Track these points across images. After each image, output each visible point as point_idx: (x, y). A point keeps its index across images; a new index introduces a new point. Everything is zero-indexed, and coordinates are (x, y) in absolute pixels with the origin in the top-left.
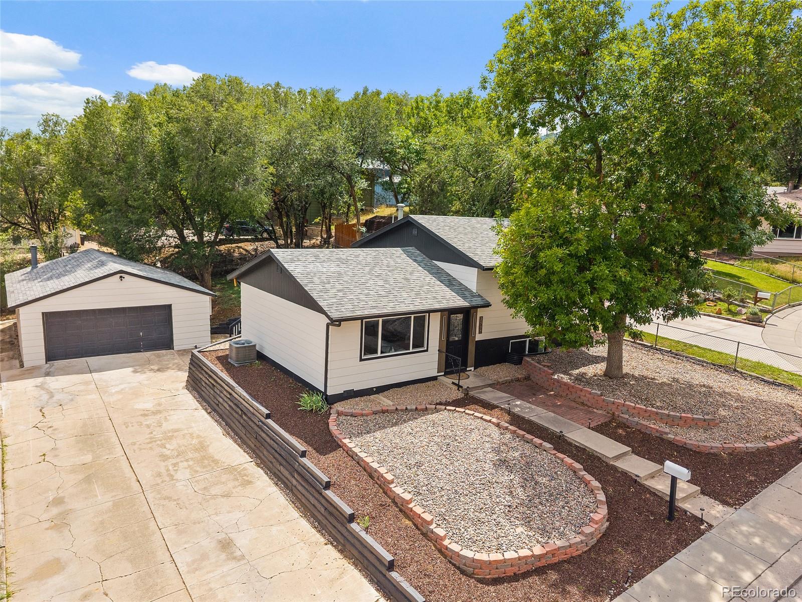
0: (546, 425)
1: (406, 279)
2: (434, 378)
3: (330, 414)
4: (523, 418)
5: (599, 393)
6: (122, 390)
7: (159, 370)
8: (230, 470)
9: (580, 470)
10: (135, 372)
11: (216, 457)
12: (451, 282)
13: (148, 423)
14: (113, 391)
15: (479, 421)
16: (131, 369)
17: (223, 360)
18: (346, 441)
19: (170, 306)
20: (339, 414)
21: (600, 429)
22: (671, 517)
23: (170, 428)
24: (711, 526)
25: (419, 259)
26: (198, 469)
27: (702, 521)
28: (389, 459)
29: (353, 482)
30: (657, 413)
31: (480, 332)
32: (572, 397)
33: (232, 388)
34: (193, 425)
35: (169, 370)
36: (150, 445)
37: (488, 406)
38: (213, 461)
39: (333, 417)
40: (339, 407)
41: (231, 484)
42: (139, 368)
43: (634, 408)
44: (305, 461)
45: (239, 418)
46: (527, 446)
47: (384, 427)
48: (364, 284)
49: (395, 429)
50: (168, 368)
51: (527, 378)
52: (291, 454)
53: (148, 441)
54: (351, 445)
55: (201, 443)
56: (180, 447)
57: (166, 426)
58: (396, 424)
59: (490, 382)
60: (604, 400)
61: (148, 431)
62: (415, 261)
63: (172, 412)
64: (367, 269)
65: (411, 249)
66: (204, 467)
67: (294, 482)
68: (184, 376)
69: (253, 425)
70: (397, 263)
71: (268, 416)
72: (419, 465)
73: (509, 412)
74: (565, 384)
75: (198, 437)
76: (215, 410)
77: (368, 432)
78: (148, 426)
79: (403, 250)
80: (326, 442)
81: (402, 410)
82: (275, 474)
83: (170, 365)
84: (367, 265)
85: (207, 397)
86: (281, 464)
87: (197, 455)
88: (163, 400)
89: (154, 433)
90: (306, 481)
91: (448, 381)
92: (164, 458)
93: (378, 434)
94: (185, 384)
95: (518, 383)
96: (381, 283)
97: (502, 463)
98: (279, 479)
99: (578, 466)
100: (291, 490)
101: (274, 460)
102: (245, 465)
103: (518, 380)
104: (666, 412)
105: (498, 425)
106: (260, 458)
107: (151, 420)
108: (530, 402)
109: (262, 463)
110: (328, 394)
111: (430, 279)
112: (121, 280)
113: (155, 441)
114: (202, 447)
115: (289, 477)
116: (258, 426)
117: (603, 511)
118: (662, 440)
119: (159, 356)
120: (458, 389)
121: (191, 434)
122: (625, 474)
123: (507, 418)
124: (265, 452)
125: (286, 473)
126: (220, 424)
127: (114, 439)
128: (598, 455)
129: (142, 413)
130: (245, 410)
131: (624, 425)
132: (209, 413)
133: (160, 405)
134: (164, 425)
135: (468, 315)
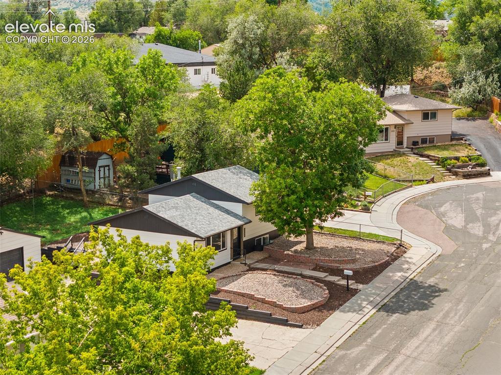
0: (293, 271)
1: (209, 213)
2: (229, 263)
4: (282, 271)
12: (228, 212)
15: (265, 274)
18: (223, 288)
21: (314, 269)
22: (348, 290)
24: (360, 290)
25: (203, 200)
30: (334, 260)
31: (245, 236)
37: (264, 269)
43: (325, 260)
46: (291, 278)
51: (270, 256)
54: (227, 289)
58: (234, 281)
59: (255, 261)
60: (311, 259)
65: (193, 194)
70: (196, 204)
74: (292, 255)
91: (237, 263)
99: (313, 281)
103: (266, 258)
105: (274, 274)
108: (280, 265)
117: (327, 292)
120: (245, 265)
122: (329, 281)
123: (275, 271)
131: (322, 267)
135: (240, 228)
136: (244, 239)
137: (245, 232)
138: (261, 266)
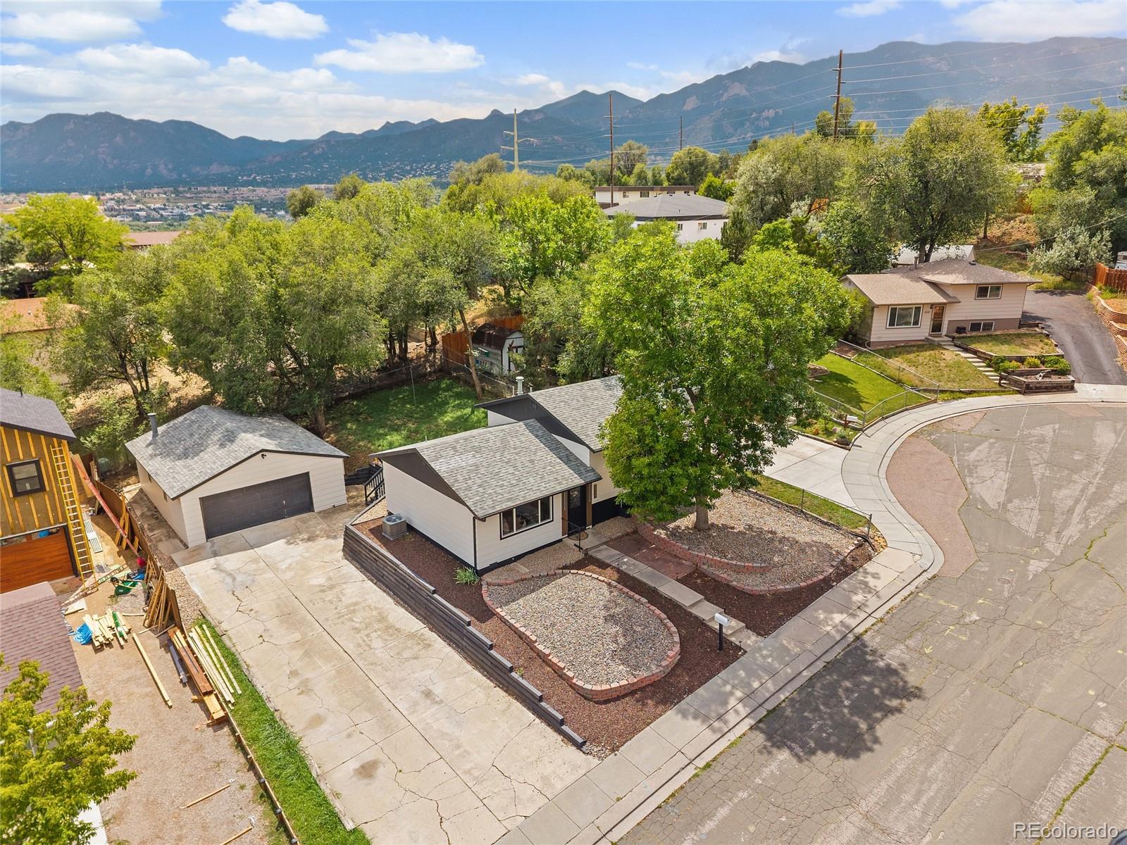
3: (481, 585)
4: (629, 575)
5: (687, 547)
6: (290, 565)
7: (309, 539)
8: (412, 636)
10: (289, 543)
11: (397, 626)
13: (329, 599)
14: (283, 567)
16: (283, 541)
17: (377, 532)
19: (307, 474)
20: (488, 584)
21: (686, 581)
22: (721, 648)
23: (351, 601)
24: (745, 652)
26: (387, 638)
27: (740, 649)
31: (595, 497)
32: (668, 551)
33: (397, 566)
34: (367, 597)
35: (319, 539)
36: (340, 620)
38: (396, 630)
39: (484, 588)
40: (487, 578)
41: (416, 648)
42: (291, 537)
44: (470, 628)
45: (408, 591)
47: (525, 595)
49: (533, 595)
50: (317, 536)
51: (635, 532)
52: (459, 623)
53: (337, 616)
55: (380, 614)
56: (365, 619)
57: (347, 600)
61: (333, 607)
62: (537, 436)
63: (344, 586)
65: (532, 421)
66: (391, 635)
67: (464, 643)
69: (421, 598)
70: (521, 441)
71: (434, 592)
73: (618, 571)
74: (663, 539)
75: (376, 608)
76: (379, 580)
77: (514, 601)
78: (331, 602)
79: (526, 425)
80: (484, 611)
81: (537, 577)
82: (446, 637)
83: (318, 533)
85: (369, 568)
86: (451, 630)
87: (381, 626)
88: (331, 574)
89: (339, 608)
90: (474, 643)
92: (357, 630)
93: (521, 601)
94: (341, 554)
95: (628, 537)
98: (451, 641)
100: (462, 649)
101: (445, 627)
102: (422, 631)
106: (432, 624)
107: (330, 595)
109: (434, 628)
110: (478, 569)
112: (264, 458)
113: (343, 616)
114: (382, 618)
115: (459, 639)
116: (427, 599)
117: (677, 648)
118: (728, 585)
119: (304, 522)
121: (369, 607)
122: (696, 618)
124: (436, 620)
125: (457, 637)
126: (388, 594)
127: (309, 617)
128: (679, 603)
129: (319, 589)
130: (412, 584)
131: (703, 575)
132: (375, 584)
133: (330, 579)
134: (343, 599)
136: (594, 501)
137: (595, 491)
138: (605, 554)
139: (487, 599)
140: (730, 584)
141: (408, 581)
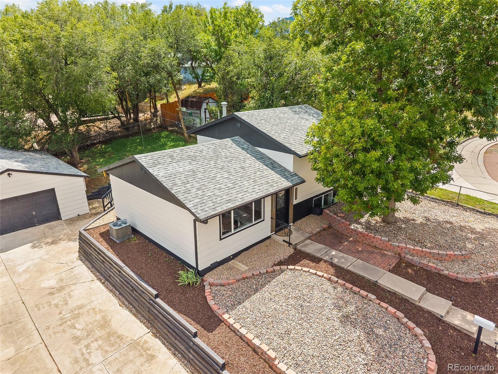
0: (362, 274)
1: (243, 168)
2: (269, 237)
3: (204, 286)
4: (343, 268)
5: (387, 239)
6: (28, 268)
7: (53, 243)
8: (135, 345)
9: (403, 318)
10: (34, 247)
11: (120, 333)
12: (273, 165)
13: (55, 302)
14: (21, 270)
15: (314, 277)
16: (30, 245)
17: (106, 235)
18: (226, 316)
19: (53, 190)
20: (211, 285)
21: (396, 270)
22: (475, 351)
23: (75, 305)
25: (245, 146)
26: (107, 348)
27: (495, 350)
28: (264, 331)
29: (242, 359)
30: (430, 253)
31: (296, 199)
32: (367, 242)
33: (121, 268)
34: (93, 298)
35: (61, 242)
36: (62, 327)
37: (316, 260)
38: (118, 337)
39: (207, 289)
40: (209, 278)
41: (139, 361)
42: (36, 243)
43: (414, 250)
44: (197, 340)
45: (131, 292)
46: (356, 297)
47: (250, 296)
48: (214, 178)
49: (258, 294)
50: (60, 240)
51: (330, 227)
52: (184, 334)
53: (59, 322)
54: (231, 321)
55: (104, 318)
56: (87, 325)
57: (73, 303)
58: (256, 291)
59: (308, 235)
60: (391, 245)
61: (58, 311)
62: (243, 149)
63: (73, 287)
64: (212, 162)
65: (237, 138)
66: (113, 345)
67: (191, 356)
68: (75, 245)
69: (144, 301)
70: (231, 153)
71: (157, 296)
72: (288, 332)
73: (332, 264)
74: (361, 233)
75: (101, 311)
76: (107, 280)
77: (240, 303)
78: (57, 306)
79: (232, 140)
80: (210, 318)
81: (257, 275)
82: (171, 344)
83: (62, 236)
84: (211, 158)
85: (99, 269)
86: (176, 339)
87: (103, 332)
88: (63, 275)
89: (63, 313)
91: (279, 238)
92: (77, 340)
93: (247, 304)
94: (77, 255)
95: (326, 232)
96: (226, 175)
97: (345, 319)
98: (176, 349)
99: (400, 314)
100: (189, 362)
101: (169, 334)
102: (145, 337)
103: (324, 229)
104: (436, 251)
105: (329, 279)
106: (155, 328)
107: (57, 299)
108: (340, 251)
109: (158, 334)
110: (200, 269)
111: (258, 165)
112: (10, 176)
113: (66, 322)
114: (105, 323)
116: (149, 303)
118: (441, 275)
119: (51, 228)
120: (289, 246)
121: (94, 309)
122: (430, 313)
123: (332, 270)
124: (159, 325)
125: (183, 348)
126: (115, 294)
127: (31, 325)
128: (406, 298)
129: (49, 291)
130: (134, 286)
131: (410, 265)
132: (103, 283)
133: (61, 280)
134: (69, 302)
135: (288, 191)
136: (295, 202)
137: (296, 194)
138: (313, 248)
139: (211, 303)
140: (441, 272)
141: (131, 283)
